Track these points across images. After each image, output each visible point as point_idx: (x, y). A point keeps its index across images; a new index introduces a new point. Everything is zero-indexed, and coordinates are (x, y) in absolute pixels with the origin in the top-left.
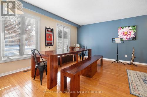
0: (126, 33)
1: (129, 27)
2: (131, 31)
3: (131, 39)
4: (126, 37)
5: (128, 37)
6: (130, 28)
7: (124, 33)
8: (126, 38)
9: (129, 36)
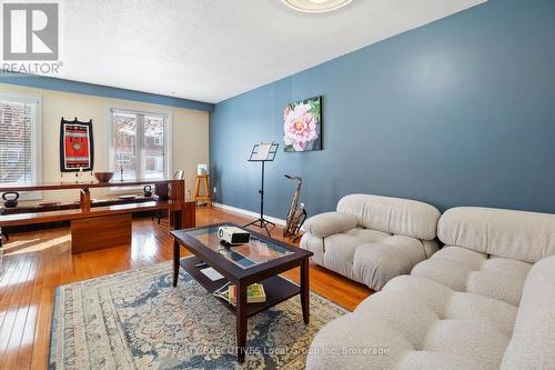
0: (299, 126)
1: (305, 102)
2: (309, 115)
3: (310, 147)
4: (299, 139)
5: (304, 140)
6: (308, 106)
7: (295, 125)
8: (300, 143)
9: (306, 134)
